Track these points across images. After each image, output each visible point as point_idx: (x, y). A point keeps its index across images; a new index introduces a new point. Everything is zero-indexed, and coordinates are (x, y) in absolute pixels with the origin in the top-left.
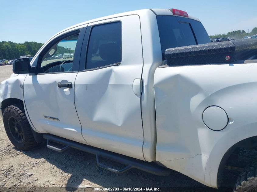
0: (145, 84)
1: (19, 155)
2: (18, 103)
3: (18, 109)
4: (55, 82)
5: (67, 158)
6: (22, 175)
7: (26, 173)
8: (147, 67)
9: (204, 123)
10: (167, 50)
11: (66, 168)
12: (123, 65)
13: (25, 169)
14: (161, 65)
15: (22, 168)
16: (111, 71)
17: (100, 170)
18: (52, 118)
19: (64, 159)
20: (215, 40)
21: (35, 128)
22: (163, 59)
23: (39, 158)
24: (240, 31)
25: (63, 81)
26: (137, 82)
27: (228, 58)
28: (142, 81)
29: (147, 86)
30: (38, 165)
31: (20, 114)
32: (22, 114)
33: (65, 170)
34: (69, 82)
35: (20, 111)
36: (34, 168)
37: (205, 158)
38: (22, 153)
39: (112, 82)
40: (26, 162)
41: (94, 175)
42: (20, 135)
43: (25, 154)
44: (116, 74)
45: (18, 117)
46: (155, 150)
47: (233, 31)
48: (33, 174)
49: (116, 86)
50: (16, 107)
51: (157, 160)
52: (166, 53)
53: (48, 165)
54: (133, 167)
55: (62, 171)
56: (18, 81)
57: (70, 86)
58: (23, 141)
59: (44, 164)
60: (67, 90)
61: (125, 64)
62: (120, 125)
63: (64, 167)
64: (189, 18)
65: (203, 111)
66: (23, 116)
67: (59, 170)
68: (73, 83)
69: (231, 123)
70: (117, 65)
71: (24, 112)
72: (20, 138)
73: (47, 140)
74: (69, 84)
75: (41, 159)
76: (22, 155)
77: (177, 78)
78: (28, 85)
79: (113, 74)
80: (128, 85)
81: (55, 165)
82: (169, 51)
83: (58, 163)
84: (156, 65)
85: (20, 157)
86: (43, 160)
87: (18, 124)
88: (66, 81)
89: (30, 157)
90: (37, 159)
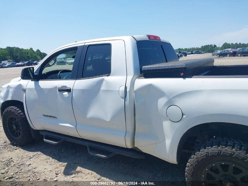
0: (128, 90)
1: (16, 149)
2: (19, 104)
3: (18, 109)
4: (56, 87)
5: (60, 151)
6: (22, 165)
7: (25, 163)
8: (130, 78)
9: (167, 117)
10: (144, 67)
11: (60, 158)
12: (111, 76)
13: (24, 160)
14: (139, 77)
15: (20, 159)
16: (103, 80)
17: (89, 160)
18: (50, 117)
19: (57, 152)
20: (190, 52)
21: (33, 125)
22: (141, 73)
23: (35, 152)
24: (212, 45)
25: (63, 87)
26: (123, 88)
27: (182, 74)
28: (126, 88)
29: (130, 91)
30: (34, 157)
31: (20, 114)
32: (22, 114)
33: (59, 160)
34: (68, 88)
35: (20, 111)
36: (31, 159)
37: (168, 142)
38: (18, 148)
39: (103, 88)
40: (23, 155)
41: (84, 163)
42: (17, 133)
43: (21, 148)
44: (107, 82)
45: (18, 116)
46: (134, 138)
47: (206, 45)
48: (31, 163)
49: (106, 91)
50: (16, 108)
51: (136, 146)
52: (142, 69)
53: (44, 157)
54: (117, 153)
55: (56, 161)
56: (20, 86)
57: (69, 91)
58: (19, 138)
59: (40, 156)
60: (66, 93)
61: (113, 75)
62: (108, 120)
63: (58, 158)
64: (161, 41)
65: (166, 109)
66: (23, 115)
67: (54, 160)
68: (72, 89)
69: (184, 117)
70: (108, 76)
71: (23, 111)
72: (17, 135)
73: (43, 136)
74: (68, 89)
75: (37, 153)
76: (19, 150)
77: (150, 86)
78: (30, 89)
79: (104, 83)
80: (116, 91)
81: (51, 157)
82: (145, 68)
83: (53, 155)
84: (135, 77)
85: (17, 151)
86: (39, 153)
87: (16, 123)
88: (66, 87)
89: (26, 151)
90: (33, 153)
